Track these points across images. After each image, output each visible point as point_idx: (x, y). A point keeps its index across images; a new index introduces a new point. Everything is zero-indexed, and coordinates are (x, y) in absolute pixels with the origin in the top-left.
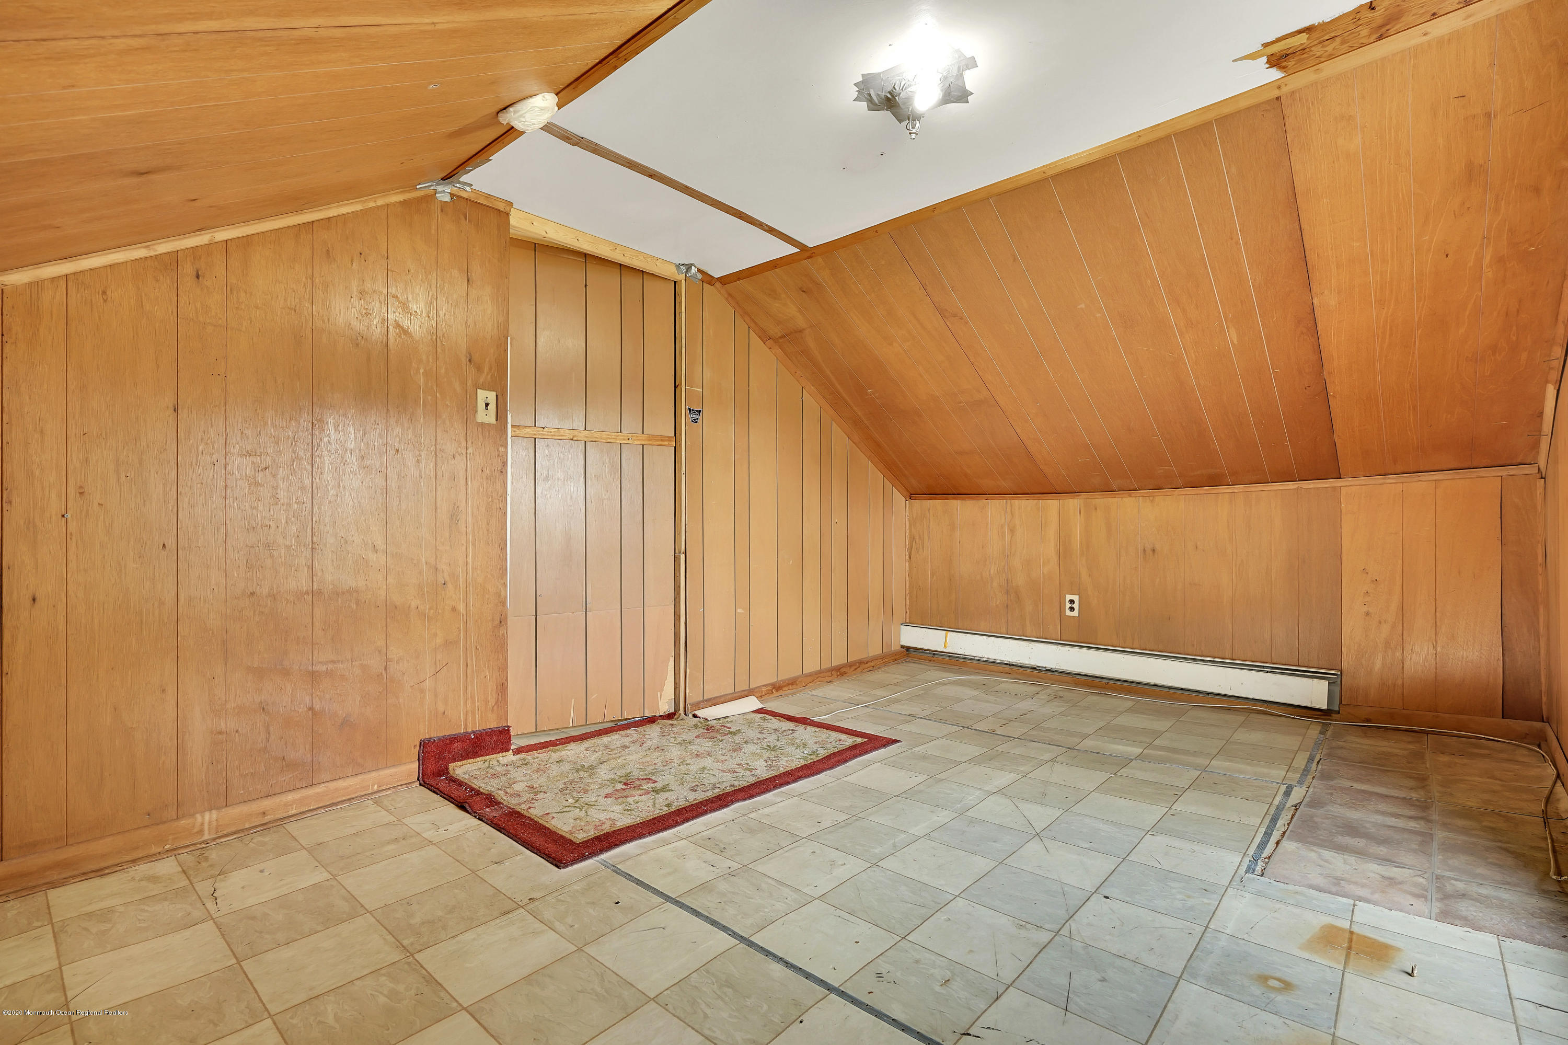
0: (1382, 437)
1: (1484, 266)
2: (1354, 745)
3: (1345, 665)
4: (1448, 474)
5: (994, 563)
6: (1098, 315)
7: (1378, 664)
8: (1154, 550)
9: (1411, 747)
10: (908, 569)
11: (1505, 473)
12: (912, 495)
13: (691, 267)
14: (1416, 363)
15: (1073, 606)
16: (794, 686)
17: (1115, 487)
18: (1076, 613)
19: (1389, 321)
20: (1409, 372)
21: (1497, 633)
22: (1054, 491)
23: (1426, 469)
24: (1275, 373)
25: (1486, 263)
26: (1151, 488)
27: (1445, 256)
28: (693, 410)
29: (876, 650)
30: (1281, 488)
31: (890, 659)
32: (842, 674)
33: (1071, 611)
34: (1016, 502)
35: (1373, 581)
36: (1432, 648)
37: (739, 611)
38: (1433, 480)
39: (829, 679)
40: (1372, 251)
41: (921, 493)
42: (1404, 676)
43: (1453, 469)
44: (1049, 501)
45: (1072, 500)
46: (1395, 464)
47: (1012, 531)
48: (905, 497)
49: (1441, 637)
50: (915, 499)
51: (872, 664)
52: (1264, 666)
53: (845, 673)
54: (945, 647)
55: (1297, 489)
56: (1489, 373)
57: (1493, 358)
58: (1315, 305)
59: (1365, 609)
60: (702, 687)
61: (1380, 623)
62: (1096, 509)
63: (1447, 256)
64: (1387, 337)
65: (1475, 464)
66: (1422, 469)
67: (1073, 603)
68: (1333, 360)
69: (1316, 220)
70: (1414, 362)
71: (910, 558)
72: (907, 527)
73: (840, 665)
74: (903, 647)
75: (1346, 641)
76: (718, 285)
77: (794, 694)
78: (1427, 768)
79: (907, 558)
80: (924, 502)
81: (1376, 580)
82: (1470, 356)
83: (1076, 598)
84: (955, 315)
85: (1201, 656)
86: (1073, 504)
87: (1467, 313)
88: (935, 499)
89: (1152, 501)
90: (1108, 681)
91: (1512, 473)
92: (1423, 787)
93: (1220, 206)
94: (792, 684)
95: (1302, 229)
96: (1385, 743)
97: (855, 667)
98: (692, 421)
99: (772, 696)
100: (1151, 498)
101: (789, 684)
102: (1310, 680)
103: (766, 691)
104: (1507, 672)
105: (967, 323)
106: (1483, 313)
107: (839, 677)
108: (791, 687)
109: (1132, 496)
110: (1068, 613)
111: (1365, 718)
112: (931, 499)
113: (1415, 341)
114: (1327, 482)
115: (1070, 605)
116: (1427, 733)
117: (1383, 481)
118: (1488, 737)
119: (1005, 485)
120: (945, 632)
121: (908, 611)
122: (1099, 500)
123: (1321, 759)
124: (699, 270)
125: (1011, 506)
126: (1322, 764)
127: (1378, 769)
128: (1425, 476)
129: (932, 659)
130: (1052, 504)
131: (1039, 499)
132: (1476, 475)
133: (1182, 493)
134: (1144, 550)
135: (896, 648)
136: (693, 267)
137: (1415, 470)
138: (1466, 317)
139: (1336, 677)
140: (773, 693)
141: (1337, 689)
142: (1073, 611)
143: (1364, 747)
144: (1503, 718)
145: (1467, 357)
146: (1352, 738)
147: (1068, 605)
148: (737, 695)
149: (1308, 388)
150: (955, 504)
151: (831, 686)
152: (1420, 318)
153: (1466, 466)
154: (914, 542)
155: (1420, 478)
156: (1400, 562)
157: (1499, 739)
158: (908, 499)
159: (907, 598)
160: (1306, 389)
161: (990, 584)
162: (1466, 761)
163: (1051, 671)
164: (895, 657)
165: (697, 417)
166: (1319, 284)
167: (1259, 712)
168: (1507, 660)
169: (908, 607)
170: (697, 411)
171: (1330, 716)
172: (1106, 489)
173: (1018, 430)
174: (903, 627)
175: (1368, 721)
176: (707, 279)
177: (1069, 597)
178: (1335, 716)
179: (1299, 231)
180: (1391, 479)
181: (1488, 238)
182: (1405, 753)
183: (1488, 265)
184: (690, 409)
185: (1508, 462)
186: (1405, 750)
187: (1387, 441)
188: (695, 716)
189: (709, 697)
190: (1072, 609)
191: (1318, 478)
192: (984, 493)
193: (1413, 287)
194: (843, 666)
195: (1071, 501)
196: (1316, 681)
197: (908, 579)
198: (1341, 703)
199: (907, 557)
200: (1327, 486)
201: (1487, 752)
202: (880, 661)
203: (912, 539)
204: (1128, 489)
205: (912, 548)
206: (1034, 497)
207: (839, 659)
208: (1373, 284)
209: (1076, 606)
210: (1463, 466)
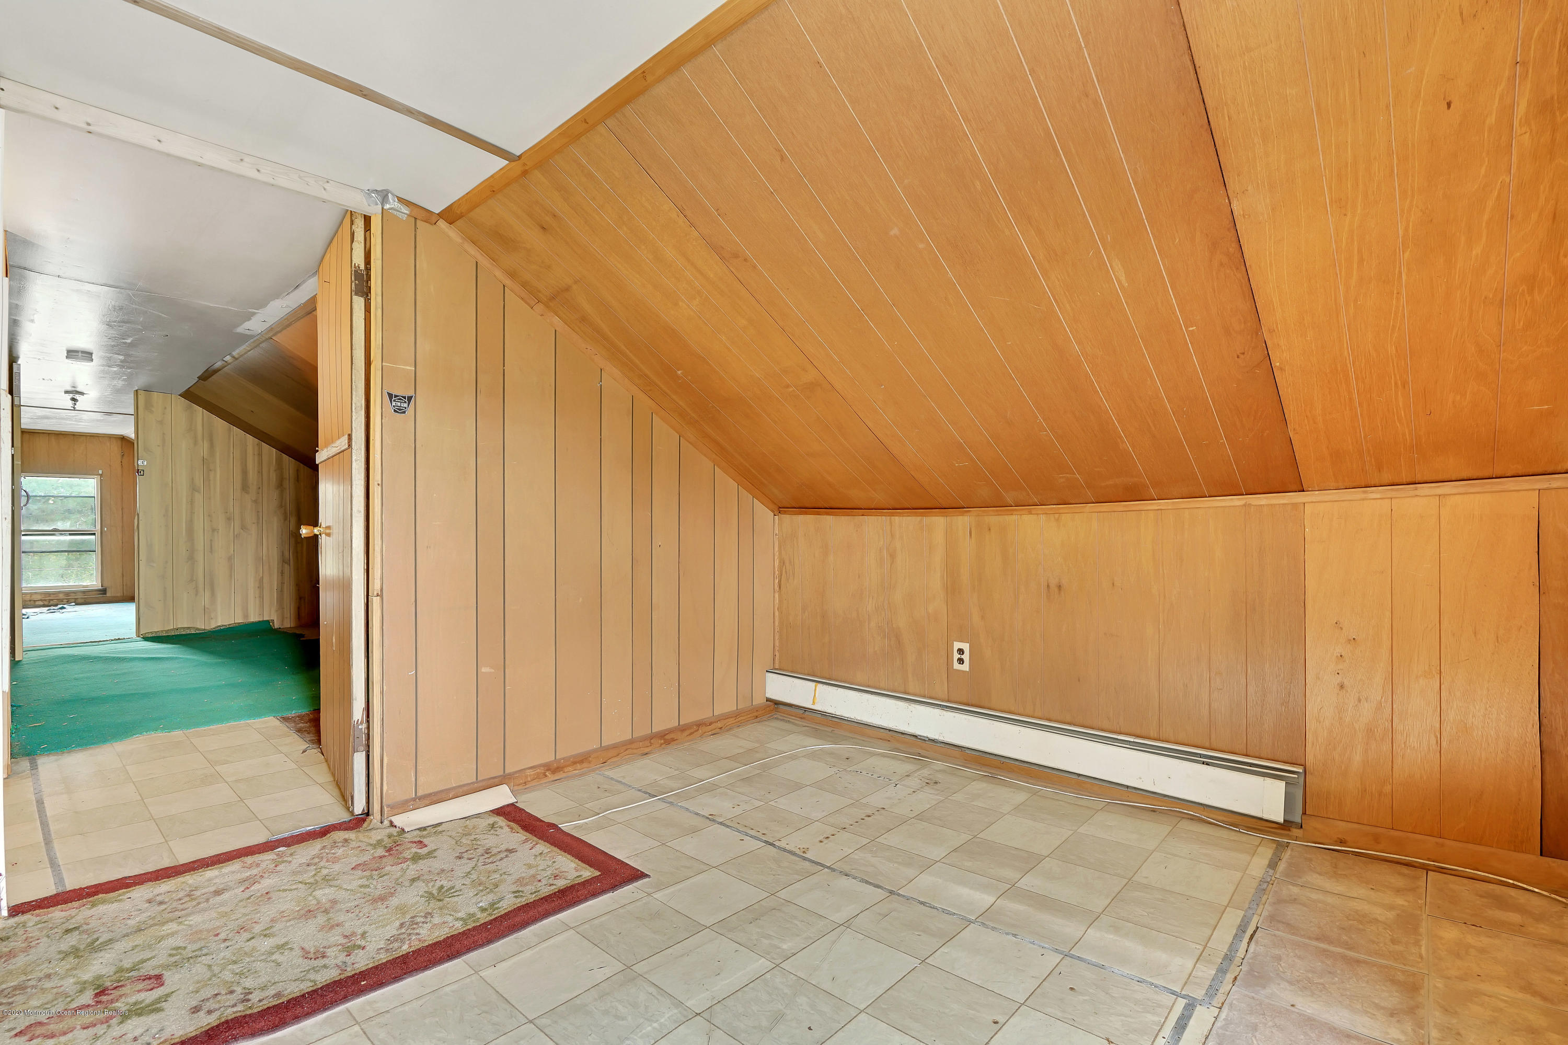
0: (1358, 431)
1: (1516, 123)
2: (1314, 896)
3: (1310, 759)
4: (1462, 486)
5: (871, 598)
6: (921, 246)
7: (1357, 758)
8: (1060, 586)
9: (1400, 901)
10: (777, 601)
11: (1546, 486)
12: (781, 509)
13: (387, 195)
14: (1403, 311)
15: (962, 657)
16: (585, 765)
17: (1011, 502)
18: (965, 667)
19: (1355, 238)
20: (1393, 326)
21: (1533, 726)
22: (939, 506)
23: (1425, 479)
24: (1191, 334)
25: (1519, 117)
26: (1055, 501)
27: (1446, 106)
28: (396, 396)
29: (725, 706)
30: (1223, 504)
31: (749, 716)
32: (668, 742)
33: (960, 663)
34: (896, 519)
35: (1350, 640)
36: (1435, 742)
37: (484, 670)
38: (1436, 495)
39: (647, 750)
40: (1318, 105)
41: (789, 506)
42: (1394, 781)
43: (1465, 478)
44: (934, 519)
45: (962, 517)
46: (1380, 471)
47: (893, 556)
48: (773, 511)
49: (1449, 728)
50: (785, 513)
51: (719, 725)
52: (1200, 754)
53: (673, 740)
54: (814, 703)
55: (1245, 505)
56: (1522, 323)
57: (1529, 299)
58: (1235, 214)
59: (1339, 679)
60: (414, 779)
61: (1360, 701)
62: (990, 529)
63: (1449, 105)
64: (1355, 266)
65: (1498, 472)
66: (1419, 478)
67: (963, 654)
68: (1274, 309)
69: (1218, 46)
70: (1401, 308)
71: (780, 588)
72: (776, 549)
73: (666, 730)
74: (768, 700)
75: (1311, 725)
76: (442, 224)
77: (581, 775)
78: (1421, 957)
79: (777, 588)
80: (794, 517)
81: (1354, 639)
82: (1491, 296)
83: (966, 647)
84: (736, 256)
85: (1120, 733)
86: (963, 521)
87: (1486, 217)
88: (806, 513)
89: (1057, 520)
90: (1003, 760)
91: (1555, 484)
92: (1412, 1011)
93: (1056, 29)
94: (581, 762)
95: (1197, 66)
96: (1361, 891)
97: (692, 731)
98: (395, 411)
99: (545, 780)
100: (1057, 516)
101: (574, 763)
102: (1260, 779)
103: (535, 774)
104: (1548, 787)
105: (755, 267)
106: (1512, 217)
107: (663, 746)
108: (578, 766)
109: (1033, 513)
110: (957, 666)
111: (1338, 838)
112: (801, 514)
113: (1400, 273)
114: (1284, 496)
115: (959, 656)
116: (1427, 869)
117: (1363, 496)
118: (1519, 884)
119: (879, 497)
120: (813, 684)
121: (777, 654)
122: (993, 519)
123: (1257, 928)
124: (401, 200)
125: (891, 523)
126: (1257, 942)
127: (1344, 958)
128: (1425, 489)
129: (803, 716)
130: (938, 522)
131: (922, 515)
132: (1499, 488)
133: (1095, 510)
134: (1048, 586)
135: (759, 700)
136: (390, 195)
137: (1409, 480)
138: (1484, 224)
139: (1296, 776)
140: (546, 776)
141: (1299, 793)
142: (962, 664)
143: (1330, 900)
144: (1541, 855)
145: (1486, 298)
146: (1314, 879)
147: (956, 656)
148: (480, 784)
149: (1242, 356)
150: (829, 521)
151: (646, 761)
152: (1406, 229)
153: (1487, 474)
154: (784, 566)
155: (1417, 492)
156: (1388, 614)
157: (1536, 890)
158: (776, 513)
159: (777, 637)
160: (1238, 357)
161: (867, 623)
162: (1484, 941)
163: (933, 741)
164: (755, 714)
165: (406, 405)
166: (1239, 175)
167: (1192, 818)
168: (1548, 769)
169: (777, 648)
170: (405, 398)
171: (1289, 830)
172: (999, 504)
173: (870, 425)
174: (770, 676)
175: (1342, 842)
176: (421, 215)
177: (957, 645)
178: (1296, 832)
179: (1192, 72)
180: (1375, 493)
181: (1524, 64)
182: (1391, 915)
183: (1523, 120)
184: (390, 396)
185: (1551, 469)
186: (1391, 908)
187: (1365, 437)
188: (392, 825)
189: (427, 792)
190: (961, 661)
191: (1273, 491)
192: (858, 507)
193: (1393, 171)
194: (670, 731)
195: (960, 518)
196: (1269, 781)
197: (777, 614)
198: (1304, 813)
199: (776, 586)
200: (1285, 502)
201: (1515, 918)
202: (731, 721)
203: (782, 563)
204: (1027, 504)
205: (781, 575)
206: (916, 513)
207: (664, 721)
208: (1325, 169)
209: (966, 657)
210: (1481, 475)
